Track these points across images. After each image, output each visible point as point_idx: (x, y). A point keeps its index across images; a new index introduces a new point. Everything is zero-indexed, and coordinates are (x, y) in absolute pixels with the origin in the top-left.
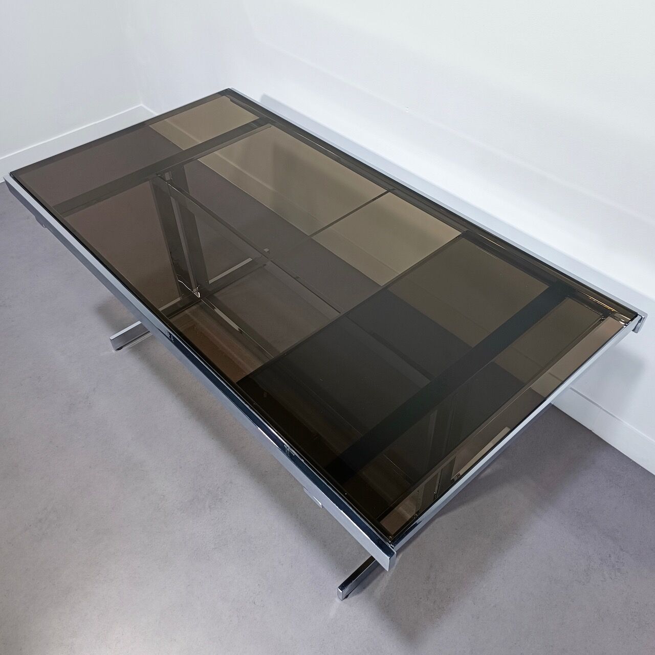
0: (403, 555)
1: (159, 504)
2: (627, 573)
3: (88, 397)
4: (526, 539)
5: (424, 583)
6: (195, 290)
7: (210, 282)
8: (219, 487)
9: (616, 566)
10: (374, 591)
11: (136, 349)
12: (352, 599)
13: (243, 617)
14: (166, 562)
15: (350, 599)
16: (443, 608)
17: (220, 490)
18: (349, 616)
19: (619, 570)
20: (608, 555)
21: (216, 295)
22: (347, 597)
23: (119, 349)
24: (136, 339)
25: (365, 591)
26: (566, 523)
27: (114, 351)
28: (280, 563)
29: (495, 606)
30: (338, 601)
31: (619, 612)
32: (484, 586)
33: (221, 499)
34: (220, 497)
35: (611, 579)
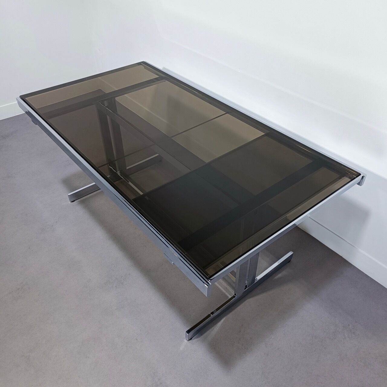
0: (226, 318)
1: (87, 284)
2: (359, 335)
3: (52, 226)
4: (300, 313)
5: (237, 334)
6: (118, 172)
7: (127, 168)
8: (122, 276)
9: (352, 331)
10: (207, 337)
11: (82, 202)
12: (194, 341)
13: (130, 347)
14: (88, 315)
15: (193, 340)
16: (247, 348)
17: (123, 278)
18: (192, 350)
19: (354, 333)
20: (348, 325)
21: (130, 176)
22: (191, 339)
23: (72, 202)
24: (83, 197)
25: (202, 336)
26: (324, 306)
27: (70, 202)
28: (153, 319)
29: (278, 349)
30: (186, 341)
31: (353, 356)
32: (273, 337)
33: (123, 283)
34: (122, 282)
35: (349, 338)
